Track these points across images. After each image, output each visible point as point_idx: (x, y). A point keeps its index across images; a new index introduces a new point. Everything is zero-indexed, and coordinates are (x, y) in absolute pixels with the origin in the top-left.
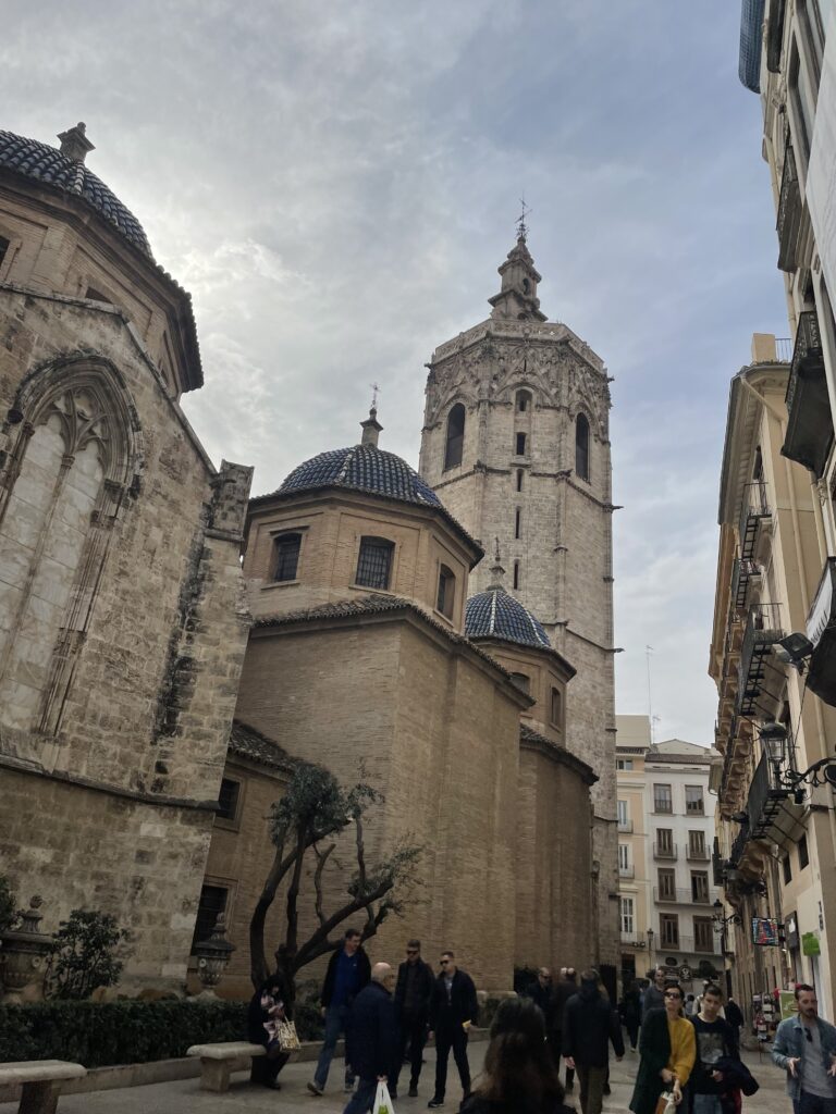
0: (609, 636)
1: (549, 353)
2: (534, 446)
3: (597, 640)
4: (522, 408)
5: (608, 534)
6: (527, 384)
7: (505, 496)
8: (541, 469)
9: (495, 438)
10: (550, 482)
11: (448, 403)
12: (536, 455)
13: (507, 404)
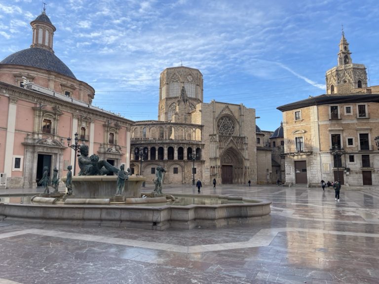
11: (330, 85)
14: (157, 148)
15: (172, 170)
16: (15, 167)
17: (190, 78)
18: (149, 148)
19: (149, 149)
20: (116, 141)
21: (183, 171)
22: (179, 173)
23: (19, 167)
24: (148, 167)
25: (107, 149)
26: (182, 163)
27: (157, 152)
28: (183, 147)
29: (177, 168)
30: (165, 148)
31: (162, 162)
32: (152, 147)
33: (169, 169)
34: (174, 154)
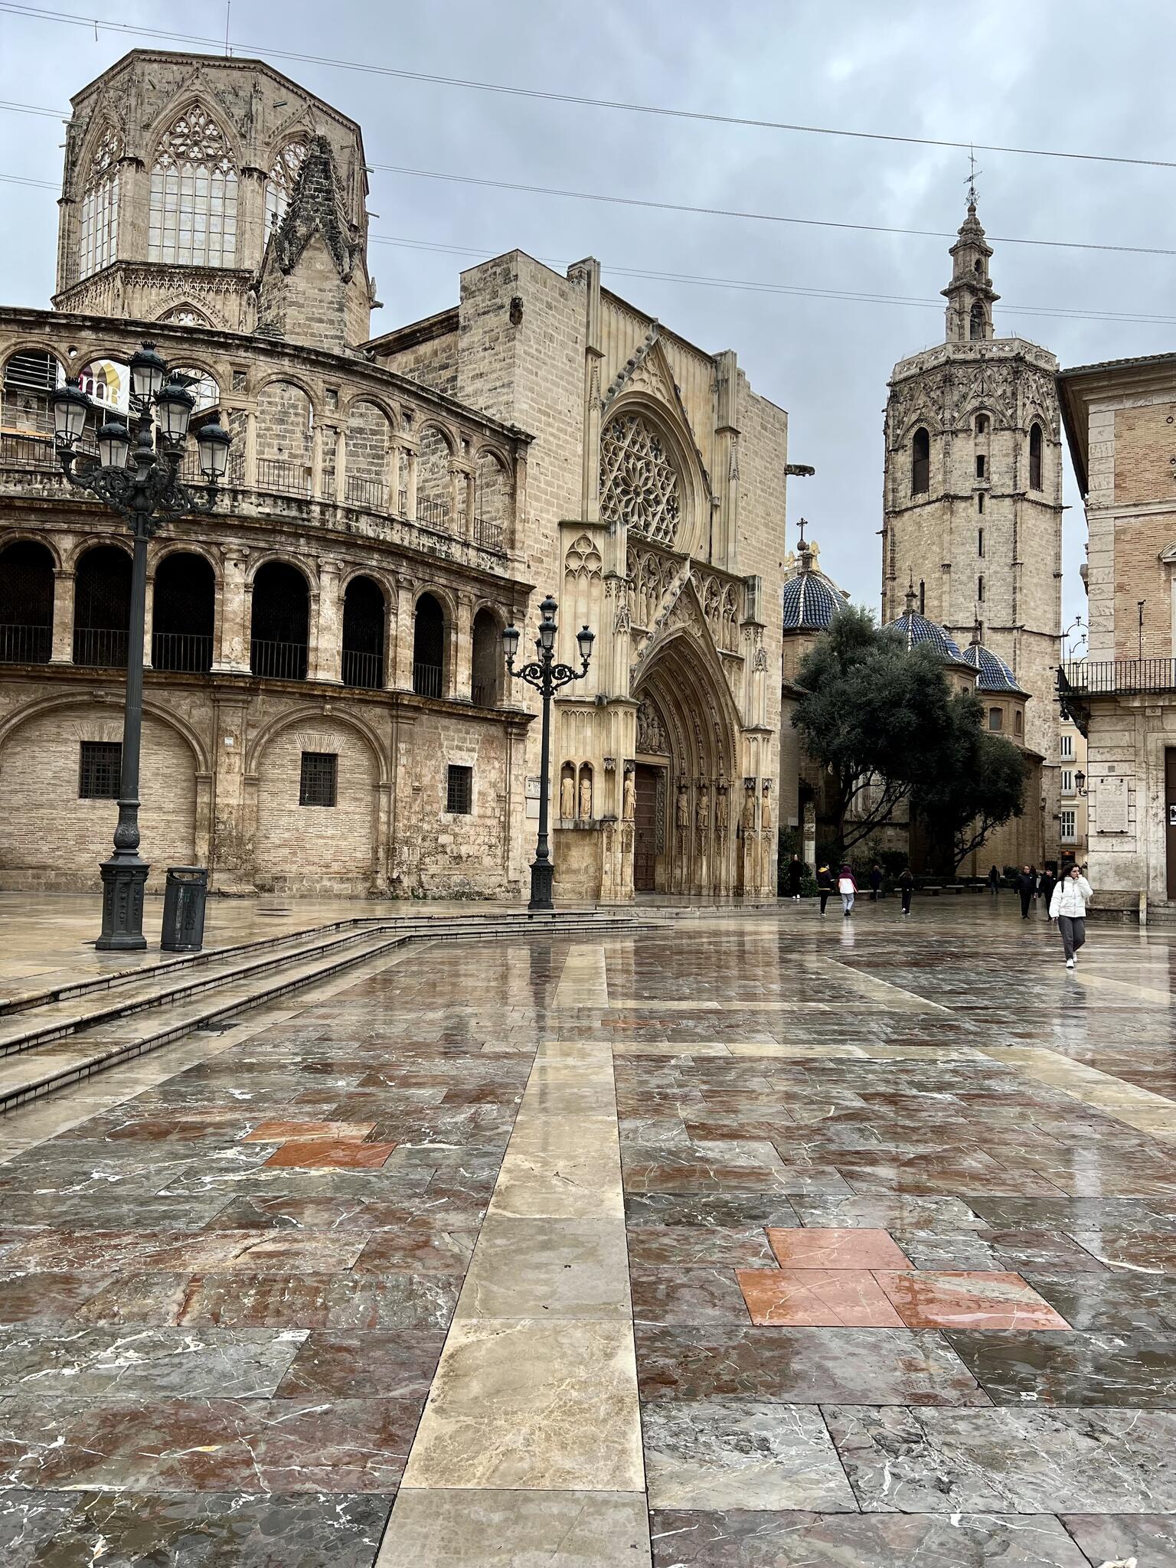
0: (1058, 624)
1: (1005, 372)
2: (992, 469)
3: (1047, 631)
4: (981, 431)
5: (1058, 533)
6: (985, 408)
7: (968, 519)
8: (998, 492)
9: (957, 465)
10: (1008, 501)
11: (912, 426)
12: (995, 478)
13: (968, 430)
14: (148, 558)
15: (286, 773)
18: (66, 545)
19: (68, 567)
21: (376, 788)
22: (343, 804)
26: (374, 717)
28: (389, 582)
29: (332, 758)
30: (229, 566)
31: (199, 697)
32: (93, 541)
33: (260, 764)
34: (313, 630)
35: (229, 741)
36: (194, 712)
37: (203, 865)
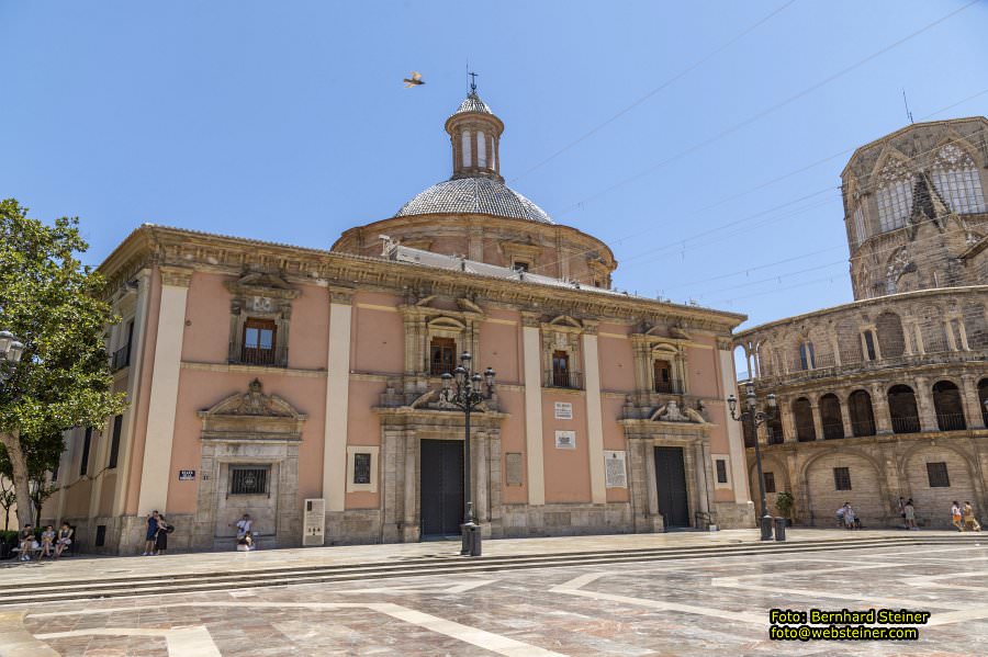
14: (843, 395)
15: (920, 473)
16: (357, 481)
17: (951, 153)
18: (813, 396)
19: (815, 405)
20: (680, 382)
21: (971, 475)
22: (954, 485)
23: (367, 481)
24: (820, 463)
25: (646, 410)
26: (963, 443)
27: (845, 410)
28: (956, 381)
29: (944, 464)
30: (875, 391)
31: (873, 446)
32: (822, 394)
33: (905, 471)
34: (919, 410)
35: (889, 462)
36: (874, 452)
37: (889, 515)
